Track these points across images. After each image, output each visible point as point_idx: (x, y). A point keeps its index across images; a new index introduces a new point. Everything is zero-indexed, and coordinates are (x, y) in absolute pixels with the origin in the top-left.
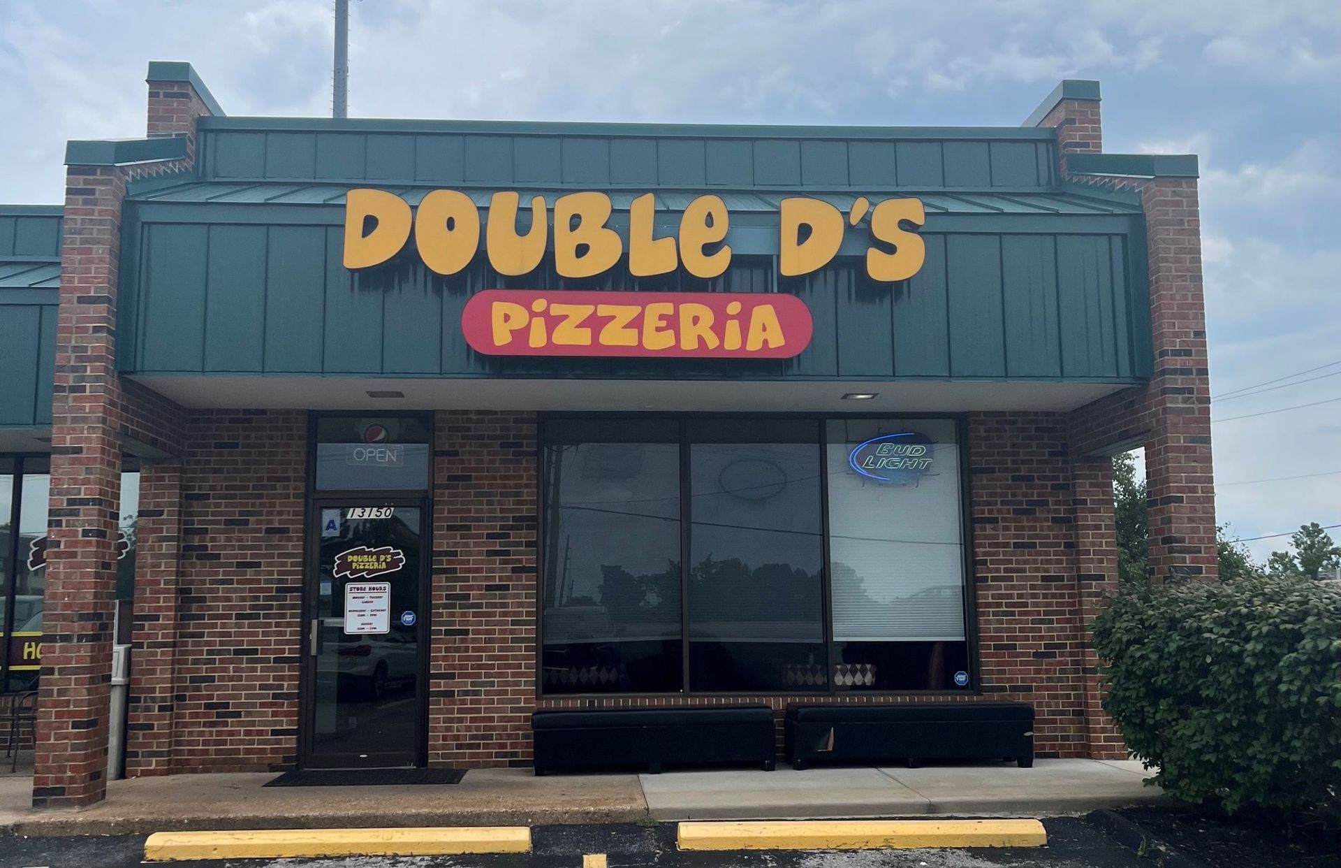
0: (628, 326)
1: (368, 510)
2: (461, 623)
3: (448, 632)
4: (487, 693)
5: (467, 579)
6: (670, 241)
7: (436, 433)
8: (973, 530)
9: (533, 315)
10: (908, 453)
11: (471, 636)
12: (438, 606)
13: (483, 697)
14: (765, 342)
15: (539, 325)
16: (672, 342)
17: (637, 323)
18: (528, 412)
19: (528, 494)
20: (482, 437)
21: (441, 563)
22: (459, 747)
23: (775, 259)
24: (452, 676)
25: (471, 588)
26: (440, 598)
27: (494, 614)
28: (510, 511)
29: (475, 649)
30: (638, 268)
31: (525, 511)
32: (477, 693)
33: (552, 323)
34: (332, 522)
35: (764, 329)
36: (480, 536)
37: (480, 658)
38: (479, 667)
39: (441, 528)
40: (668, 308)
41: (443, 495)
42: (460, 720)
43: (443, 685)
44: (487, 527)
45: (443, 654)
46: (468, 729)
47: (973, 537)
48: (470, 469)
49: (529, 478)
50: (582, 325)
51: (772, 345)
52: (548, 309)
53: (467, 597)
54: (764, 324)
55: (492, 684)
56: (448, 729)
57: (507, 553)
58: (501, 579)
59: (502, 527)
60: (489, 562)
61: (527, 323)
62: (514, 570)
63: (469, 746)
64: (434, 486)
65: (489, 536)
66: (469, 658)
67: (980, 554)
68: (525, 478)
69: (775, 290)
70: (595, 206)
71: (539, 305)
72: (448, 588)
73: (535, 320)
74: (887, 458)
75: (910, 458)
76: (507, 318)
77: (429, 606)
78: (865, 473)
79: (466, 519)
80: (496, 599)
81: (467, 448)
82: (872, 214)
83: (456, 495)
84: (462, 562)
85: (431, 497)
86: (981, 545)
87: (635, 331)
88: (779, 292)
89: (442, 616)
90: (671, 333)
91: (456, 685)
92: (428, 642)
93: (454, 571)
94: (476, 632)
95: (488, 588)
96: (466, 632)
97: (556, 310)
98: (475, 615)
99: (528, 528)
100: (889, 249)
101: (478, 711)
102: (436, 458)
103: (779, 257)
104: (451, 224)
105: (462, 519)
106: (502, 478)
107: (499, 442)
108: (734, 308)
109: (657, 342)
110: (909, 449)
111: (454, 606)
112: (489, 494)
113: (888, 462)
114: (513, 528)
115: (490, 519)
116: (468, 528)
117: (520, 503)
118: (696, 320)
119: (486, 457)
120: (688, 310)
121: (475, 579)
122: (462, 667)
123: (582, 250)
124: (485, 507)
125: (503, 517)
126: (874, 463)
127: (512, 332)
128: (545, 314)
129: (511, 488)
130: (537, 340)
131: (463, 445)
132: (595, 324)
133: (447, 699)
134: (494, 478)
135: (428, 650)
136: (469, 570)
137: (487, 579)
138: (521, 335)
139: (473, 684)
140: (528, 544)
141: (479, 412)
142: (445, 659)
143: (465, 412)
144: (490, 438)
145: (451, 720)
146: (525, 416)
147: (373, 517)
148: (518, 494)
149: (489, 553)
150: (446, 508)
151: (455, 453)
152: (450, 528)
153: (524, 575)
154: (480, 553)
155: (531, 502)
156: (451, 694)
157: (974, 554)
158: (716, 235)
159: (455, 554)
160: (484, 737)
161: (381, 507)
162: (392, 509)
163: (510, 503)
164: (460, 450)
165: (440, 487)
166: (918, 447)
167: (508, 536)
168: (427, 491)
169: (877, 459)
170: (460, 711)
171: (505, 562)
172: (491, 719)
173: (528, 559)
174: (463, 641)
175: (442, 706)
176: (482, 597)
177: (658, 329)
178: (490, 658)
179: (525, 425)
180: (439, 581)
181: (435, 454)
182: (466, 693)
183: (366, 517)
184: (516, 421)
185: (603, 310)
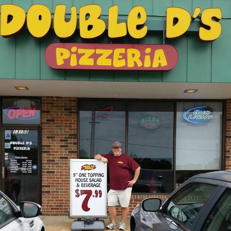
0: (108, 58)
1: (20, 131)
2: (52, 169)
3: (48, 172)
4: (61, 192)
5: (54, 155)
6: (124, 24)
7: (42, 104)
8: (225, 140)
9: (71, 53)
10: (204, 114)
11: (55, 173)
12: (44, 164)
13: (60, 193)
14: (160, 64)
15: (74, 57)
16: (124, 64)
17: (111, 57)
18: (74, 98)
19: (74, 126)
20: (58, 106)
21: (45, 149)
22: (52, 209)
23: (164, 32)
24: (49, 186)
25: (55, 157)
26: (45, 161)
27: (63, 167)
28: (68, 132)
29: (57, 178)
30: (111, 35)
31: (73, 132)
32: (57, 192)
33: (79, 56)
34: (8, 134)
35: (159, 59)
36: (58, 141)
37: (58, 181)
38: (58, 184)
39: (44, 138)
40: (122, 51)
41: (45, 126)
42: (52, 200)
43: (46, 189)
44: (60, 138)
45: (46, 179)
46: (55, 203)
47: (225, 143)
48: (54, 118)
49: (74, 121)
50: (90, 57)
51: (162, 65)
52: (77, 51)
53: (54, 161)
54: (159, 57)
55: (63, 189)
56: (48, 203)
57: (67, 146)
58: (65, 155)
59: (65, 138)
60: (61, 149)
61: (69, 56)
62: (69, 152)
63: (55, 209)
64: (42, 123)
65: (61, 141)
66: (55, 181)
67: (228, 148)
68: (73, 121)
69: (164, 43)
70: (95, 11)
71: (74, 49)
72: (48, 158)
73: (72, 55)
74: (197, 115)
75: (205, 115)
76: (62, 54)
77: (41, 163)
78: (189, 120)
79: (53, 135)
80: (63, 161)
81: (53, 110)
82: (201, 14)
83: (49, 126)
84: (52, 149)
85: (41, 127)
86: (228, 145)
87: (110, 60)
88: (165, 44)
89: (46, 167)
90: (124, 61)
91: (51, 189)
92: (41, 175)
93: (49, 152)
94: (57, 172)
95: (61, 158)
96: (54, 172)
97: (81, 51)
98: (56, 167)
99: (74, 138)
100: (208, 28)
101: (58, 197)
102: (42, 113)
103: (165, 31)
104: (40, 17)
105: (52, 134)
106: (65, 121)
107: (64, 108)
108: (148, 50)
109: (119, 64)
110: (205, 112)
111: (49, 164)
112: (60, 126)
113: (197, 117)
114: (69, 138)
115: (61, 135)
116: (54, 138)
117: (71, 129)
118: (133, 55)
119: (59, 114)
120: (131, 51)
121: (56, 155)
122: (52, 183)
123: (90, 27)
124: (59, 131)
125: (65, 134)
126: (192, 117)
127: (64, 60)
128: (76, 53)
129: (68, 124)
130: (73, 63)
131: (52, 109)
132: (95, 57)
133: (48, 194)
134: (62, 121)
135: (41, 178)
136: (54, 152)
137: (60, 155)
138: (67, 61)
139: (56, 189)
140: (74, 144)
141: (57, 97)
142: (47, 181)
143: (52, 97)
144: (61, 106)
145: (49, 200)
146: (72, 99)
147: (22, 133)
148: (70, 126)
149: (61, 146)
150: (46, 130)
151: (49, 112)
152: (48, 137)
153: (73, 154)
154: (58, 146)
155: (75, 129)
156: (49, 192)
157: (225, 148)
158: (141, 21)
159: (50, 146)
160: (60, 206)
161: (24, 130)
162: (28, 131)
163: (67, 129)
164: (51, 110)
165: (44, 123)
166: (208, 112)
167: (67, 141)
168: (40, 125)
169: (193, 115)
170: (52, 198)
171: (66, 149)
172: (62, 200)
173: (74, 148)
174: (53, 175)
175: (46, 196)
176: (59, 161)
177: (119, 59)
178: (62, 181)
179: (73, 102)
180: (44, 155)
181: (42, 112)
182: (54, 192)
183: (19, 133)
184: (69, 101)
185: (98, 51)
